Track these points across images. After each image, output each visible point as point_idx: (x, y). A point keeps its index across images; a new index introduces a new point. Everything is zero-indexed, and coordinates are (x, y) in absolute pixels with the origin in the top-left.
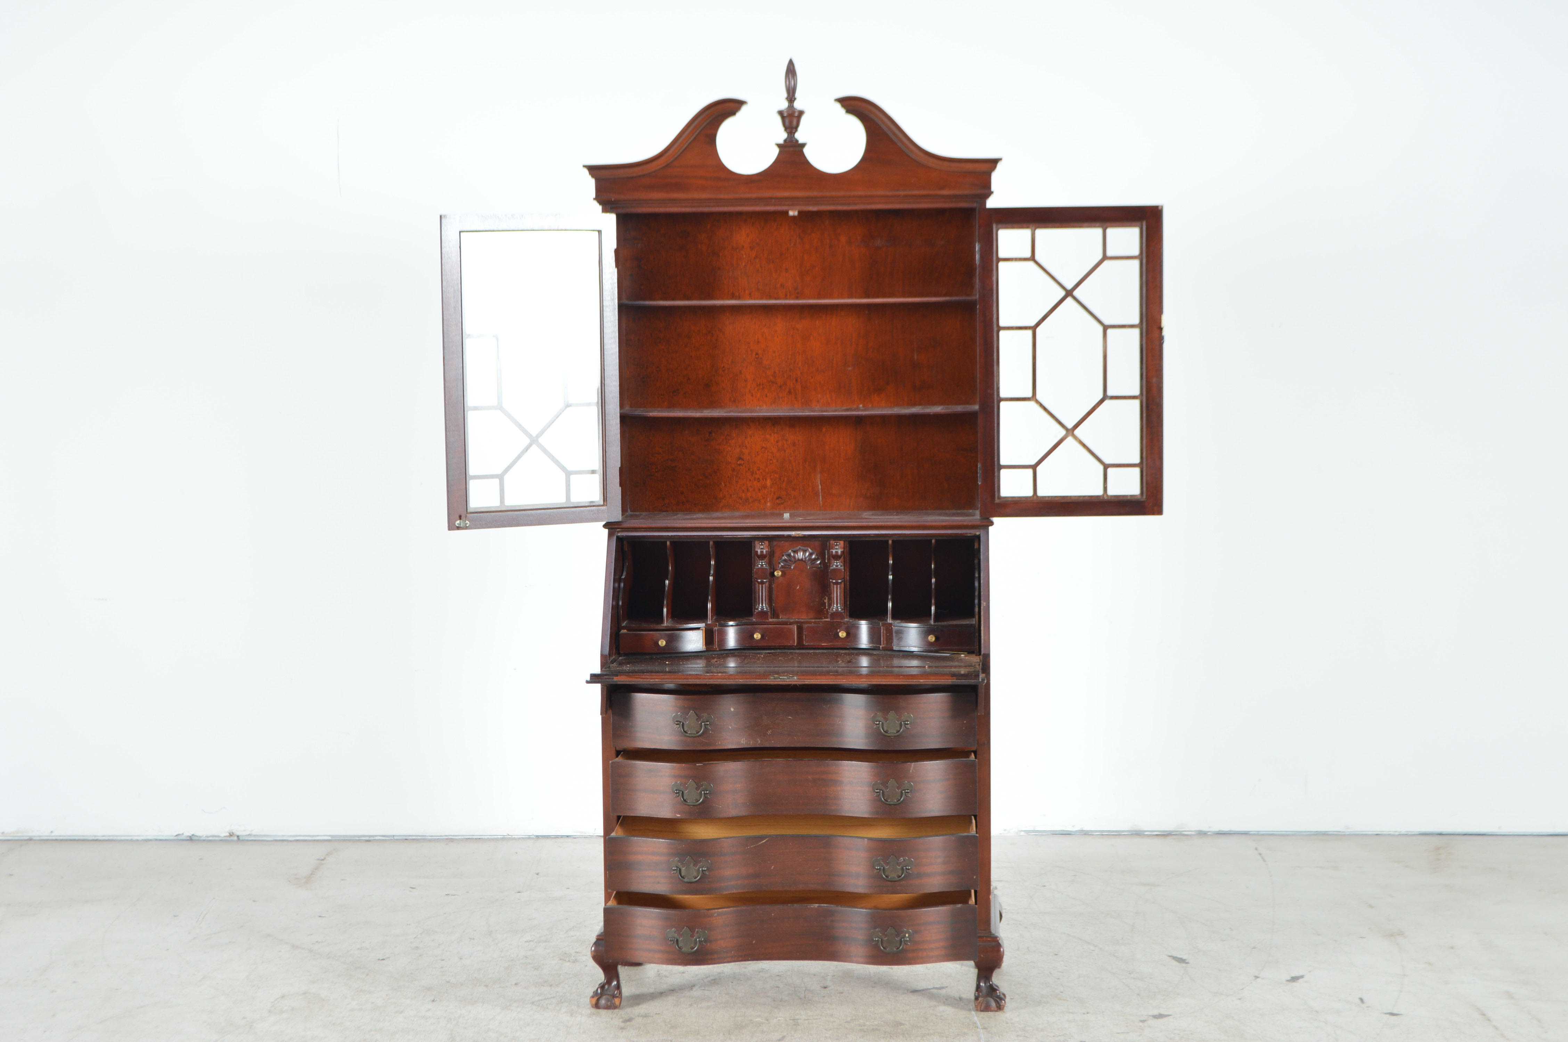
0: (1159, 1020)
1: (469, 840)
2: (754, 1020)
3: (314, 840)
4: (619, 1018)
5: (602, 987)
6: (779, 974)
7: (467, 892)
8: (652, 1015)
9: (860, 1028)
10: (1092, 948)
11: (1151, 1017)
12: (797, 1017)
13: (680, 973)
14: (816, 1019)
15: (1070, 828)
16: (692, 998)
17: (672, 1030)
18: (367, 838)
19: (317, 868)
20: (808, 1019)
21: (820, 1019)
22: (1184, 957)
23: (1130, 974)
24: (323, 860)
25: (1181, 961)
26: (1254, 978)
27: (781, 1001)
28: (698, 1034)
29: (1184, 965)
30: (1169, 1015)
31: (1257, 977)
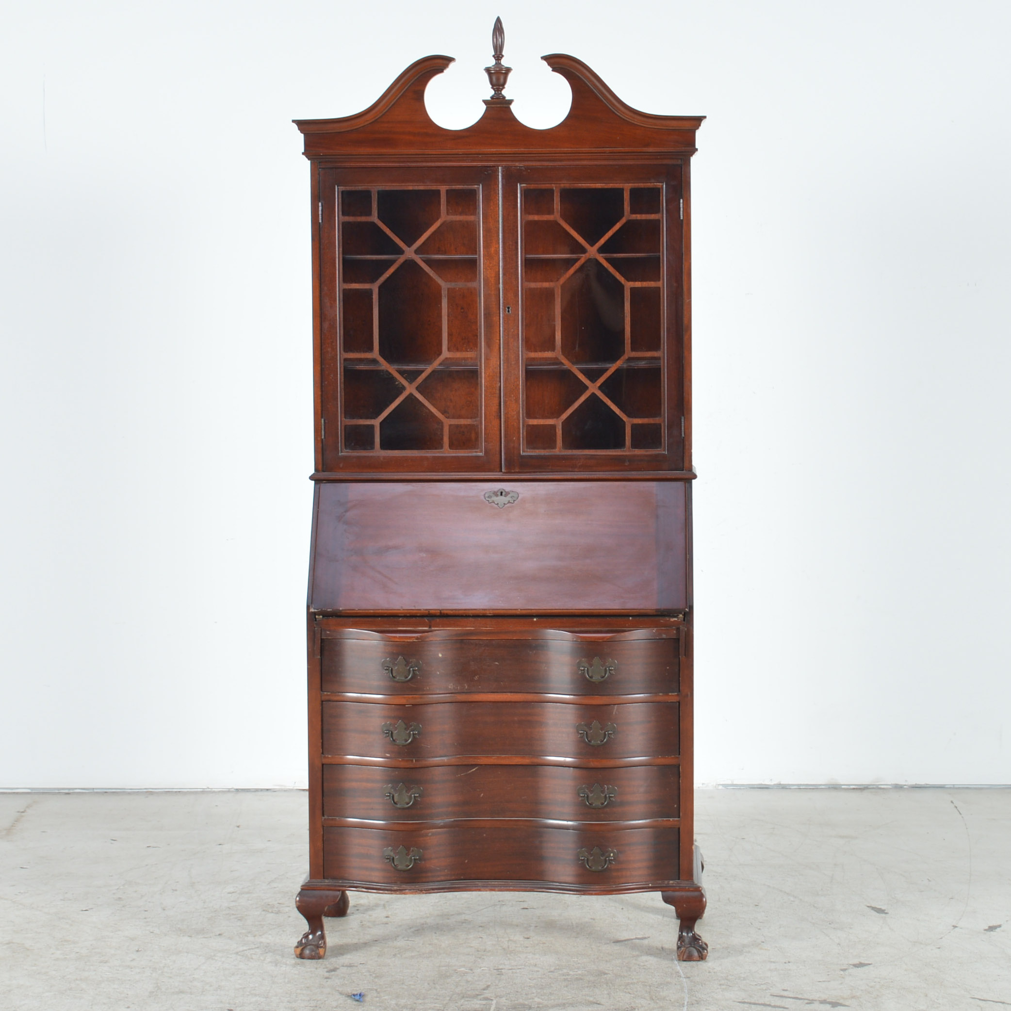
0: (859, 968)
1: (169, 793)
2: (459, 970)
3: (14, 793)
4: (324, 968)
5: (306, 936)
6: (482, 925)
7: (169, 845)
8: (356, 965)
9: (564, 977)
10: (792, 899)
11: (852, 966)
12: (501, 967)
13: (383, 924)
14: (520, 969)
15: (767, 782)
16: (396, 948)
17: (376, 980)
18: (67, 791)
19: (17, 820)
20: (512, 969)
21: (523, 968)
22: (883, 908)
23: (830, 924)
24: (23, 812)
25: (880, 911)
26: (953, 928)
27: (484, 951)
28: (403, 984)
29: (884, 915)
30: (870, 964)
31: (955, 927)
